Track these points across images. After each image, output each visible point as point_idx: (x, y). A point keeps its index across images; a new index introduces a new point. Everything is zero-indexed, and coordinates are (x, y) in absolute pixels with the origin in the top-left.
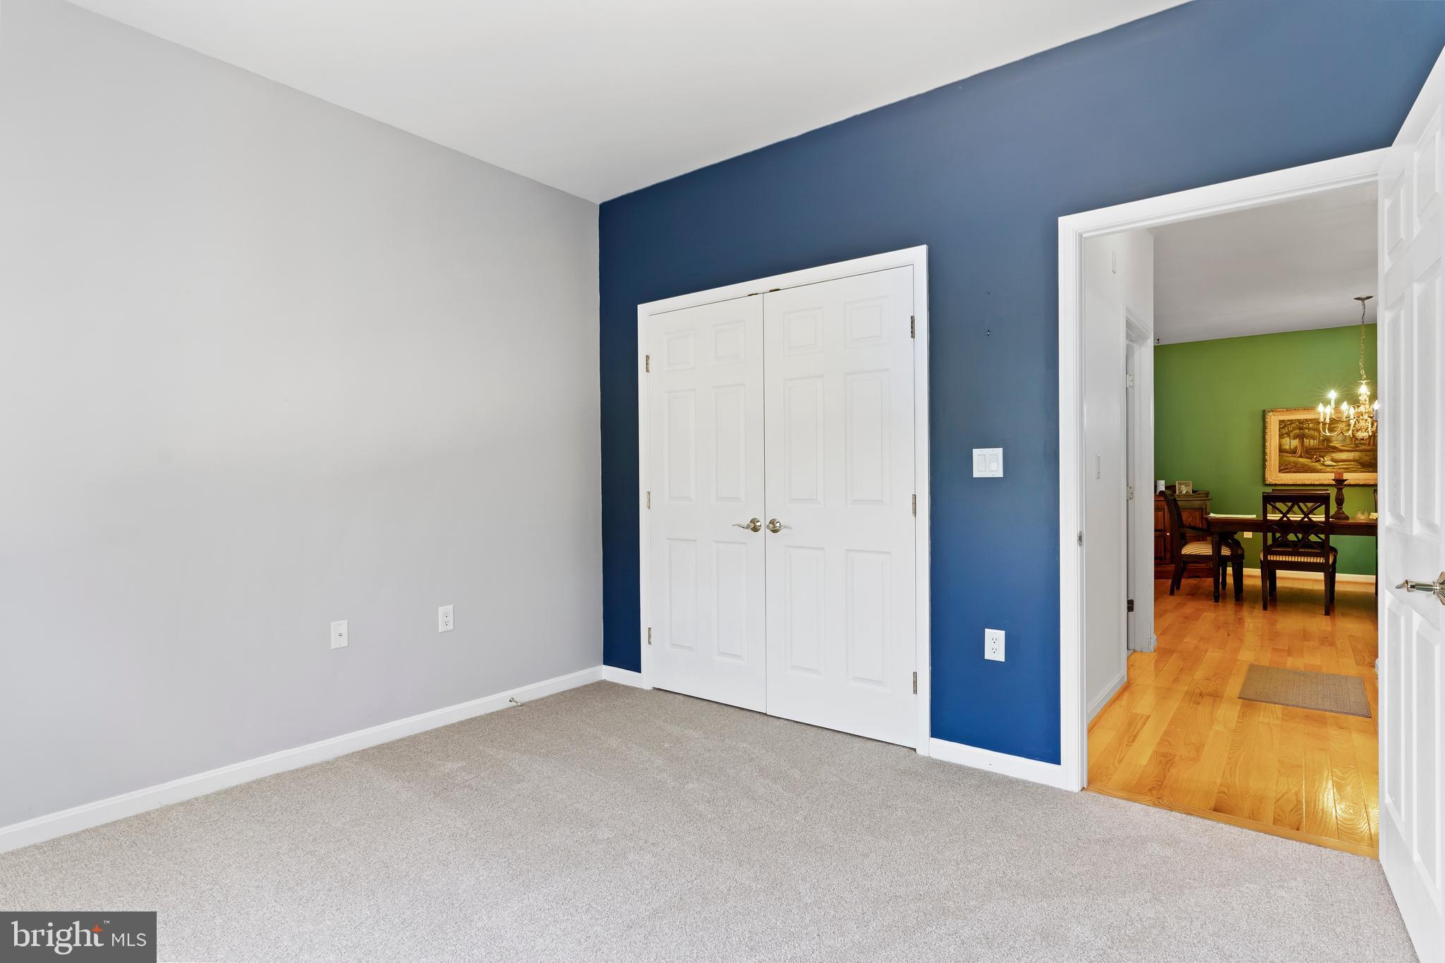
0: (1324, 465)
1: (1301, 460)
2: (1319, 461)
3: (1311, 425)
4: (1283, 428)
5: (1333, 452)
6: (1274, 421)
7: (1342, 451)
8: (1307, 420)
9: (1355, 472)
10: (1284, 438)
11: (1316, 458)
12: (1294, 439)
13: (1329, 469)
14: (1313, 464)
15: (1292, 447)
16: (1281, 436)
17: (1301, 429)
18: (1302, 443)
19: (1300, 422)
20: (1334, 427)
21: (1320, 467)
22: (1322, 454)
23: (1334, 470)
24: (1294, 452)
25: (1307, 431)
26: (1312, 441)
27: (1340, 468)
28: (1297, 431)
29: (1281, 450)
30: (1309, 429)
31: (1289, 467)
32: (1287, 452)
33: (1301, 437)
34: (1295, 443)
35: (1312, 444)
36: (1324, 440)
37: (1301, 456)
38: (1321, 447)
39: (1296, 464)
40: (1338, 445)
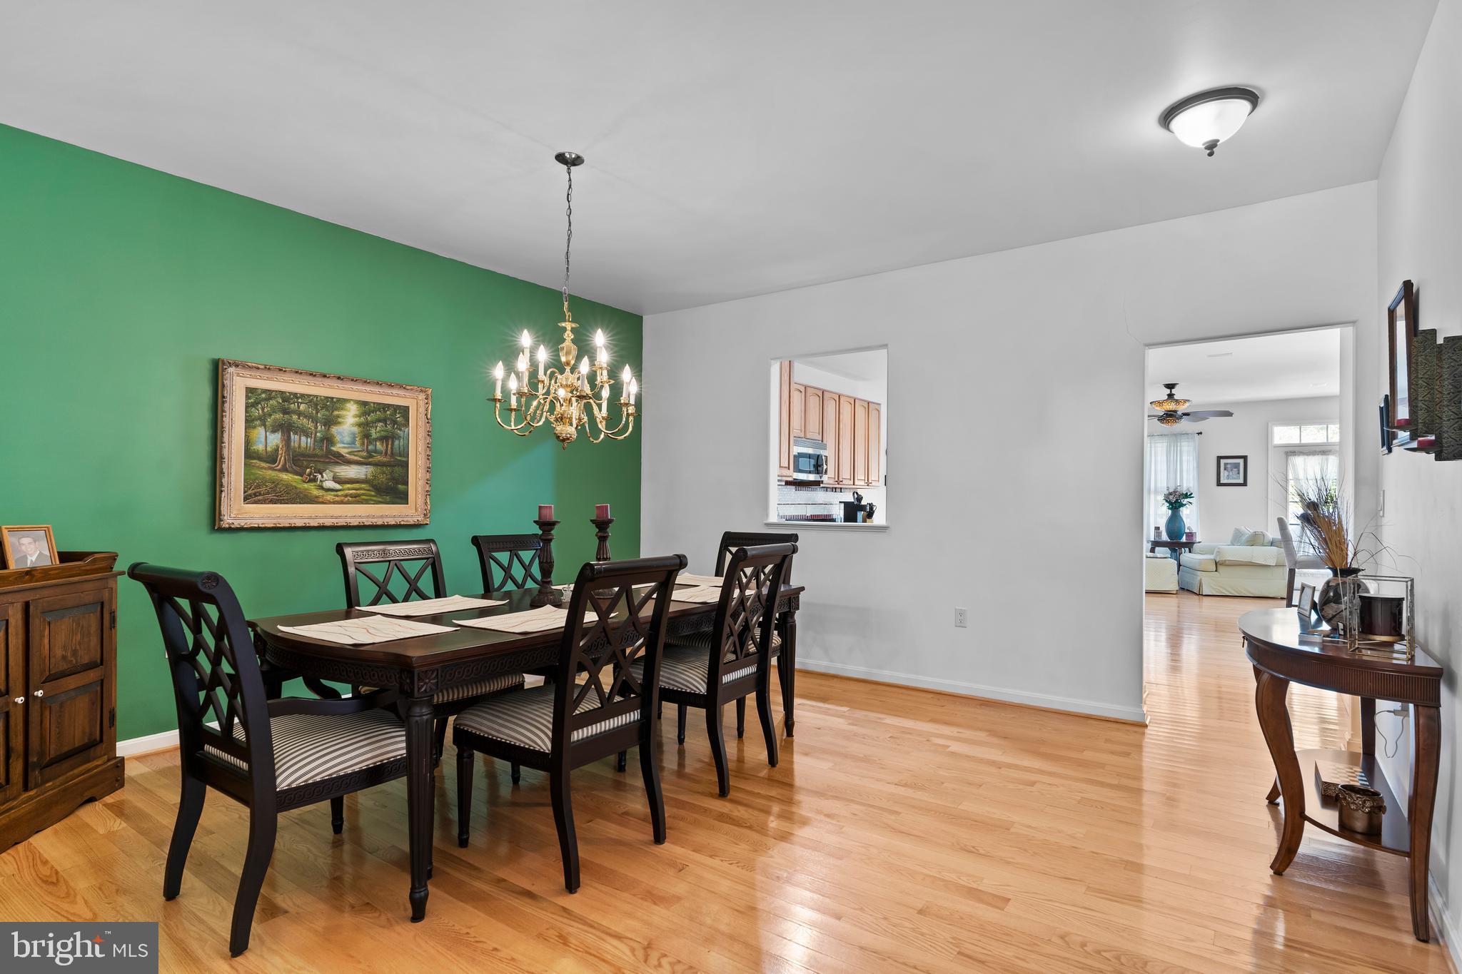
0: (321, 488)
1: (286, 477)
2: (314, 480)
3: (302, 407)
4: (254, 405)
5: (337, 463)
6: (238, 385)
7: (349, 462)
8: (295, 395)
9: (367, 502)
10: (254, 427)
11: (309, 475)
12: (274, 431)
13: (330, 496)
14: (306, 485)
15: (269, 449)
16: (249, 422)
17: (286, 412)
18: (287, 441)
19: (287, 397)
20: (338, 416)
21: (316, 492)
22: (320, 466)
23: (337, 499)
24: (271, 458)
25: (295, 417)
26: (303, 439)
27: (346, 496)
28: (279, 416)
29: (250, 454)
30: (300, 414)
31: (263, 490)
32: (260, 458)
33: (286, 429)
34: (275, 439)
35: (303, 445)
36: (322, 440)
37: (284, 469)
38: (317, 451)
39: (276, 483)
40: (344, 452)
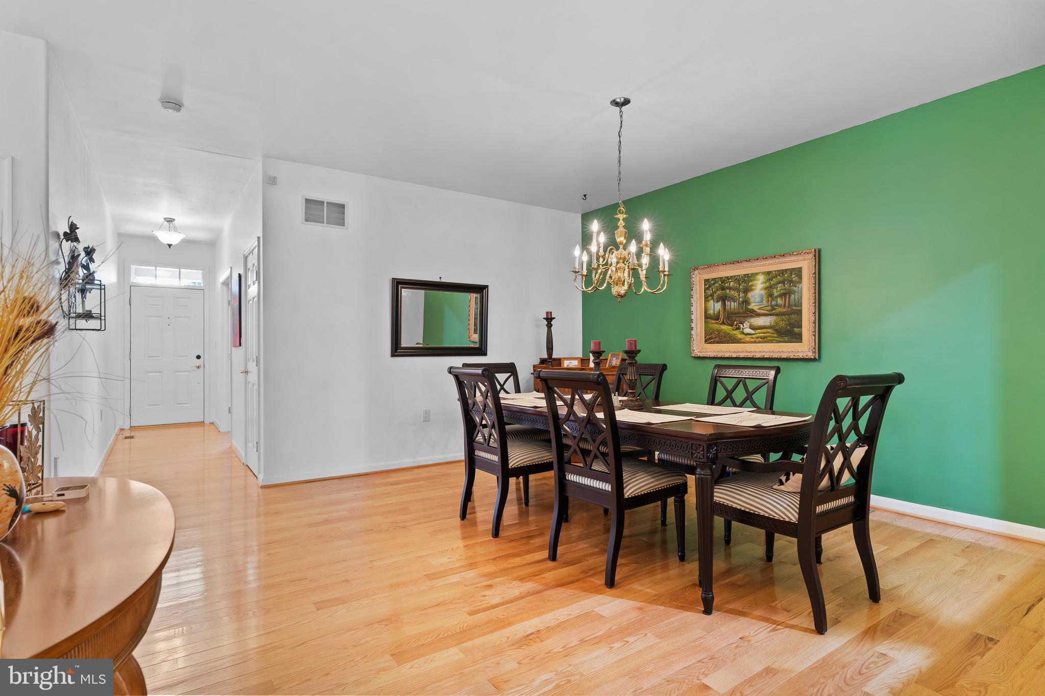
0: (743, 333)
1: (724, 327)
2: (739, 328)
3: (732, 284)
4: (708, 289)
5: (752, 316)
6: (698, 279)
7: (759, 315)
8: (727, 278)
9: (771, 342)
10: (709, 301)
11: (736, 326)
12: (717, 302)
13: (748, 338)
14: (734, 332)
15: (716, 312)
16: (706, 299)
17: (723, 289)
18: (724, 305)
19: (723, 280)
20: (752, 286)
21: (740, 336)
22: (742, 319)
23: (752, 340)
24: (716, 318)
25: (728, 291)
26: (732, 303)
27: (758, 338)
28: (720, 292)
29: (707, 317)
30: (730, 288)
31: (713, 336)
32: (711, 318)
33: (723, 299)
34: (718, 306)
35: (732, 307)
36: (743, 303)
37: (723, 323)
38: (740, 310)
39: (719, 331)
40: (756, 308)
